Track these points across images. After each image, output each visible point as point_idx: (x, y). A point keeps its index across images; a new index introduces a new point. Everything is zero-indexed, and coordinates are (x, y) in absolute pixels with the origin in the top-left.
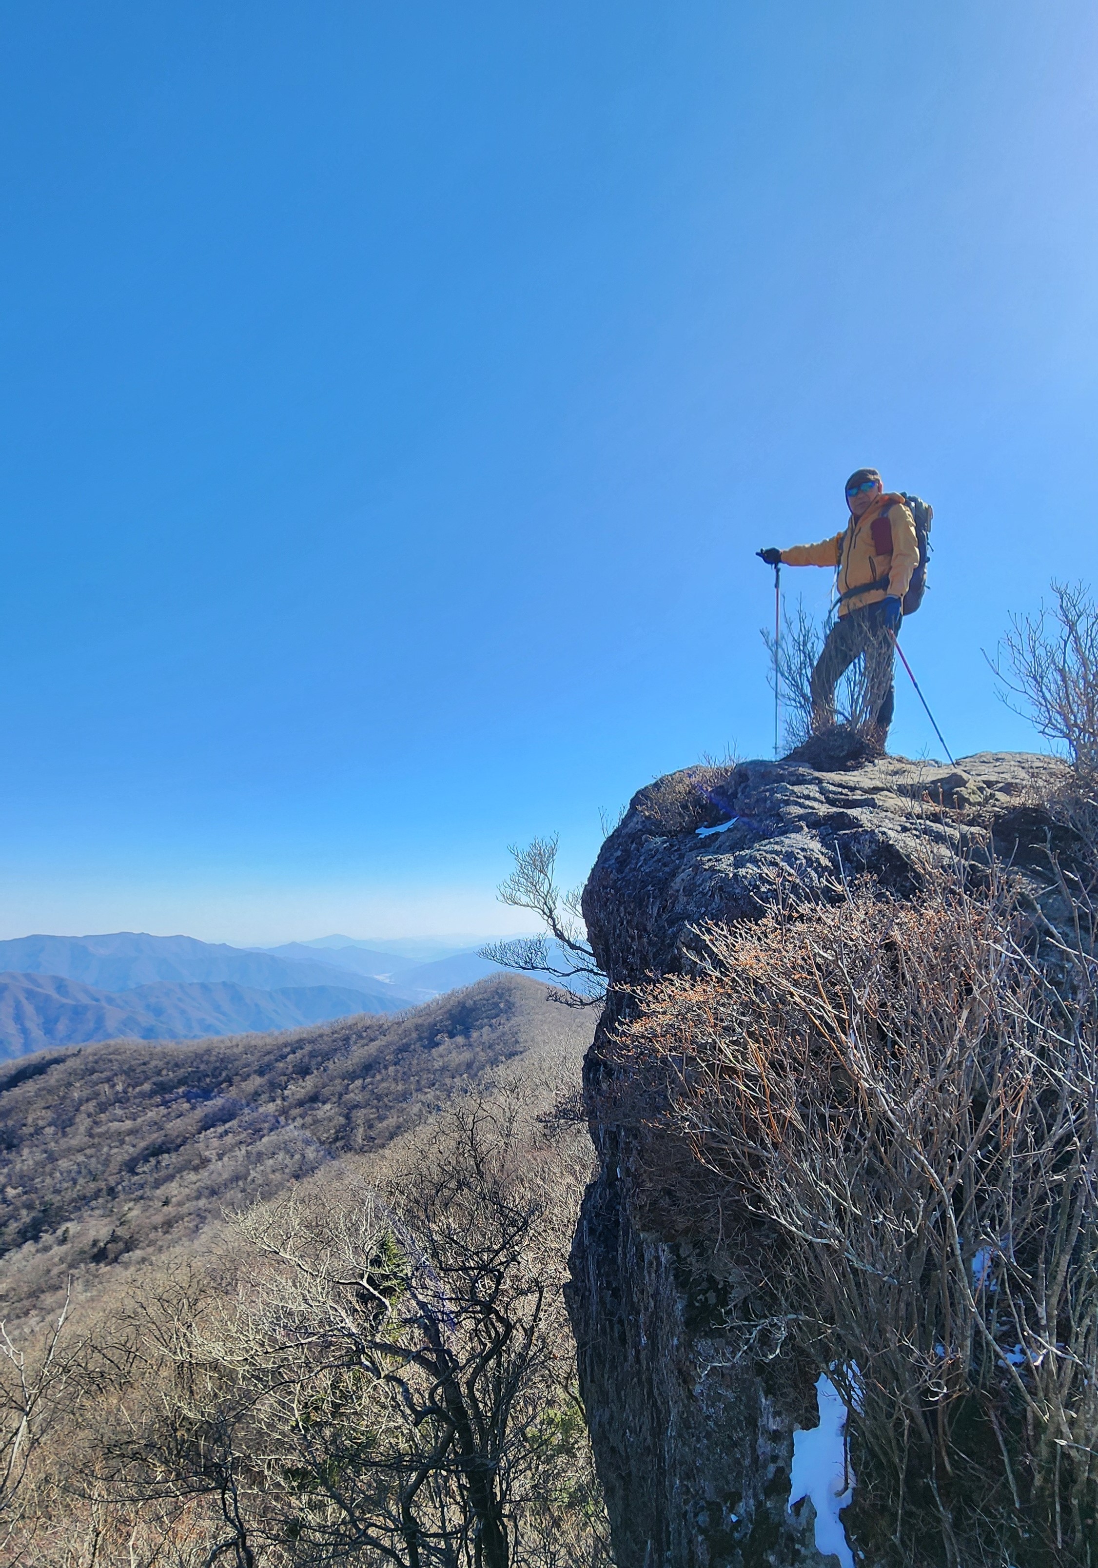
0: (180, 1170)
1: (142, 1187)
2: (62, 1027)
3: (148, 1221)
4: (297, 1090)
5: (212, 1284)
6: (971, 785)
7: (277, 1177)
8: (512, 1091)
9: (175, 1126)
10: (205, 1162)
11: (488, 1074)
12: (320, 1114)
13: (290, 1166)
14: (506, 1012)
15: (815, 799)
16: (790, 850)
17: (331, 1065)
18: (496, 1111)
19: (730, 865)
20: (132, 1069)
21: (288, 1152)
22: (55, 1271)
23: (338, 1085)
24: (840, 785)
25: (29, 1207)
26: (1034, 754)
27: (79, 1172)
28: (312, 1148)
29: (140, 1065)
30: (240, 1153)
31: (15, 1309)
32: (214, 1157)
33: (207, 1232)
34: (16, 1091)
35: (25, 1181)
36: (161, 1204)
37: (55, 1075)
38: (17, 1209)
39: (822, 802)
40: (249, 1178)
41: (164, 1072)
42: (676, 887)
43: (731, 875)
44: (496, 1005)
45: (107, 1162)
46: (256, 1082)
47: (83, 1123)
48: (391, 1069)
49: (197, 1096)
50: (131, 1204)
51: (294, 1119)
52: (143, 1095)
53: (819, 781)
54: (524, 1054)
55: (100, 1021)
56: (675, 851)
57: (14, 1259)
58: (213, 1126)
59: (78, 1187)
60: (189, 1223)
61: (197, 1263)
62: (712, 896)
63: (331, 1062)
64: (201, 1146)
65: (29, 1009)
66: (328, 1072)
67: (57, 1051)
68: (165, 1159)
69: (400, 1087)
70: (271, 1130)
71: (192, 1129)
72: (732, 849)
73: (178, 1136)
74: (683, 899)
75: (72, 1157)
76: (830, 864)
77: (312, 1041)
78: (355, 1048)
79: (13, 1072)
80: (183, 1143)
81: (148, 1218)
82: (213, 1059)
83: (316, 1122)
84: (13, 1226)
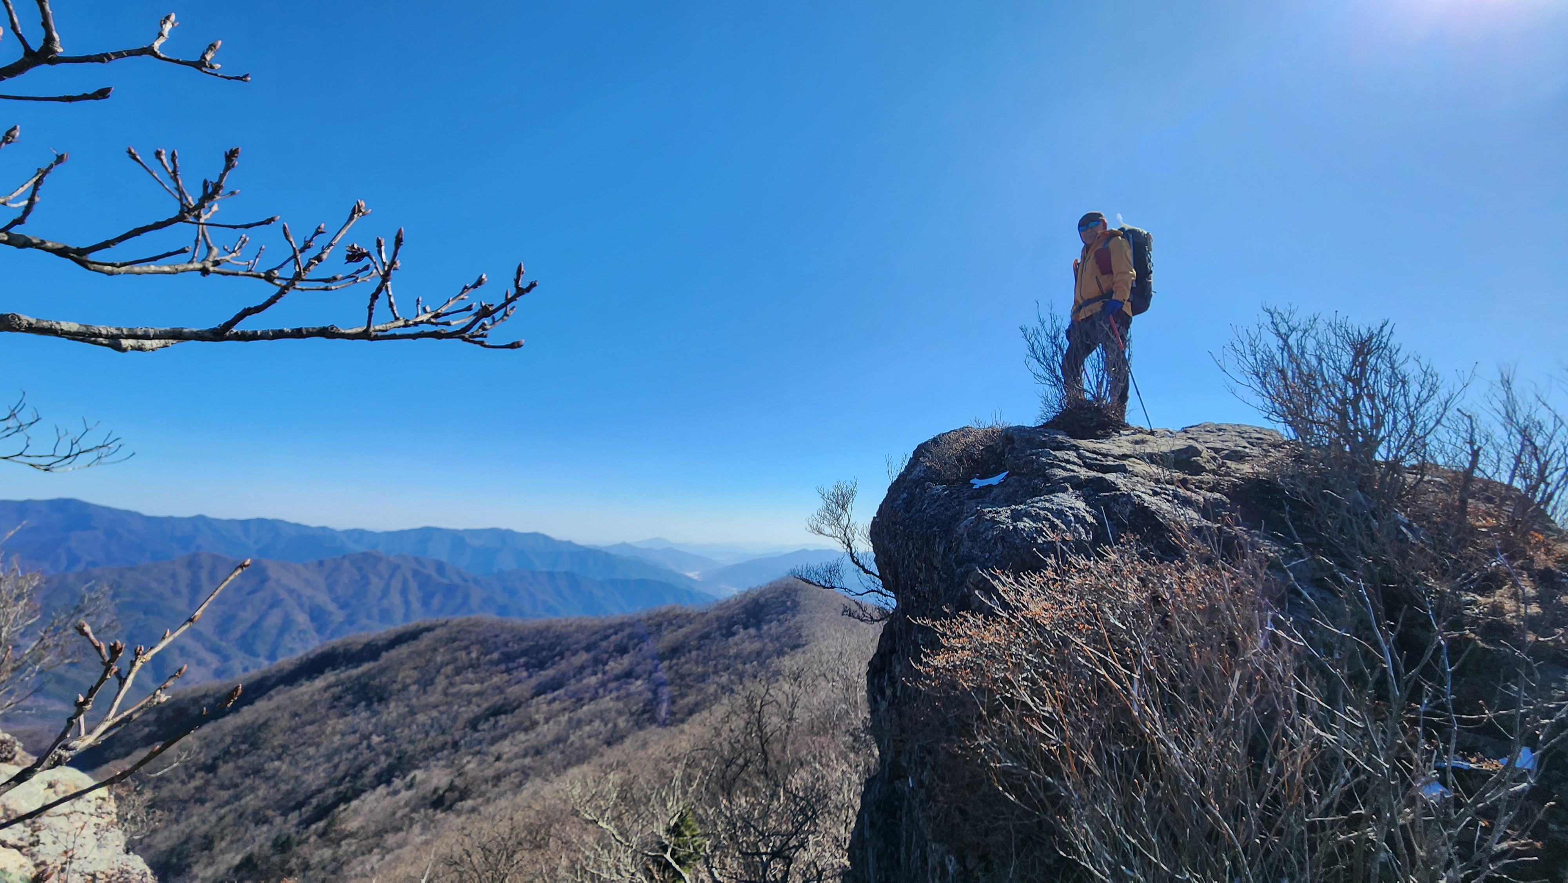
0: (513, 730)
1: (480, 742)
2: (436, 602)
3: (481, 774)
4: (615, 666)
5: (529, 837)
6: (1205, 454)
7: (592, 742)
8: (795, 680)
9: (514, 691)
10: (534, 724)
11: (775, 663)
12: (632, 688)
13: (604, 733)
14: (792, 609)
15: (1074, 463)
16: (1059, 508)
17: (645, 647)
18: (781, 698)
19: (1008, 517)
20: (486, 640)
21: (603, 720)
22: (399, 814)
23: (649, 665)
24: (1094, 452)
25: (388, 754)
26: (1251, 427)
27: (432, 726)
28: (624, 718)
29: (492, 637)
30: (564, 718)
31: (361, 846)
32: (542, 721)
33: (529, 788)
34: (393, 653)
35: (387, 730)
36: (493, 759)
37: (426, 640)
38: (377, 755)
39: (1080, 466)
40: (569, 742)
41: (510, 644)
42: (960, 532)
43: (1011, 527)
44: (784, 603)
45: (455, 719)
46: (583, 657)
47: (441, 682)
48: (694, 653)
49: (534, 666)
50: (469, 758)
51: (611, 692)
52: (492, 663)
53: (1076, 448)
54: (806, 647)
55: (466, 597)
56: (955, 498)
57: (368, 799)
58: (544, 693)
59: (429, 739)
60: (514, 778)
61: (518, 816)
62: (995, 544)
63: (645, 644)
64: (533, 709)
65: (413, 585)
66: (642, 652)
67: (429, 620)
68: (503, 719)
69: (700, 669)
70: (591, 699)
71: (527, 695)
72: (1007, 503)
73: (515, 700)
74: (967, 544)
75: (429, 712)
76: (1094, 521)
77: (631, 625)
78: (665, 633)
79: (393, 637)
80: (519, 706)
81: (482, 771)
82: (550, 635)
83: (628, 695)
84: (372, 770)
